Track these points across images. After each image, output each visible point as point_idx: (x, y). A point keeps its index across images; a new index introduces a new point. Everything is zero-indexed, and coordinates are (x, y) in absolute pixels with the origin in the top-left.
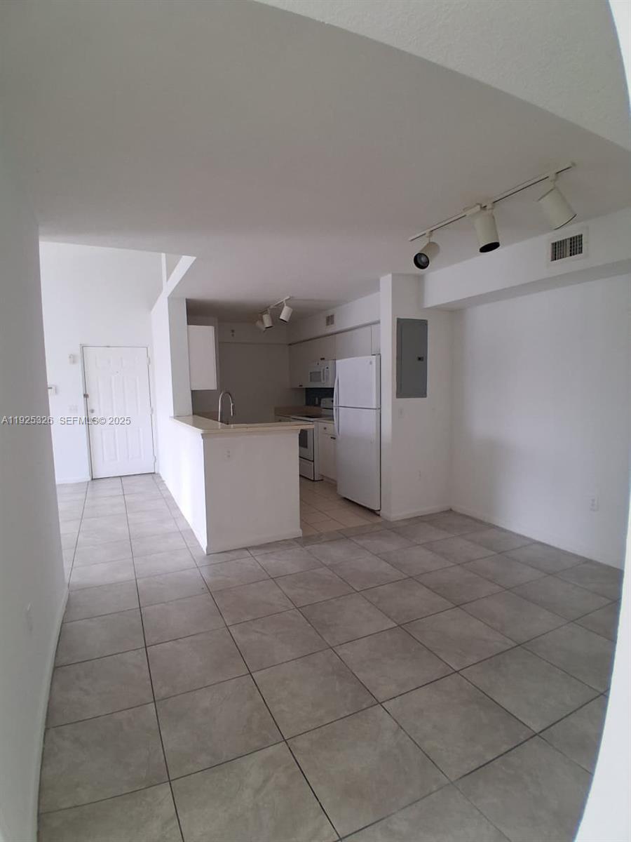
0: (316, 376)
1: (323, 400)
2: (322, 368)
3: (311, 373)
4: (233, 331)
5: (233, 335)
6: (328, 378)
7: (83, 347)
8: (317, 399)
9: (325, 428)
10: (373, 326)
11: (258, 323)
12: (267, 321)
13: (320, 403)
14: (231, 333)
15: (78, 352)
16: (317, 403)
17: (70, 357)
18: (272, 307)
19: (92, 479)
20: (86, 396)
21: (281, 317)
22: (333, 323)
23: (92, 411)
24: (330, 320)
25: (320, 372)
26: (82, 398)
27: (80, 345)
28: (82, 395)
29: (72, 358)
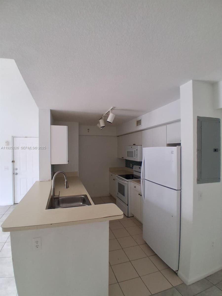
0: (130, 154)
1: (135, 167)
2: (134, 150)
3: (128, 152)
4: (88, 130)
5: (89, 132)
6: (137, 156)
7: (13, 137)
8: (131, 164)
9: (135, 187)
10: (167, 125)
11: (98, 125)
12: (102, 123)
13: (133, 167)
14: (88, 131)
15: (10, 140)
16: (131, 167)
17: (6, 142)
18: (104, 115)
19: (15, 204)
20: (13, 162)
21: (108, 120)
22: (140, 124)
23: (17, 169)
24: (139, 123)
25: (133, 152)
26: (12, 163)
27: (12, 136)
28: (12, 161)
29: (8, 143)
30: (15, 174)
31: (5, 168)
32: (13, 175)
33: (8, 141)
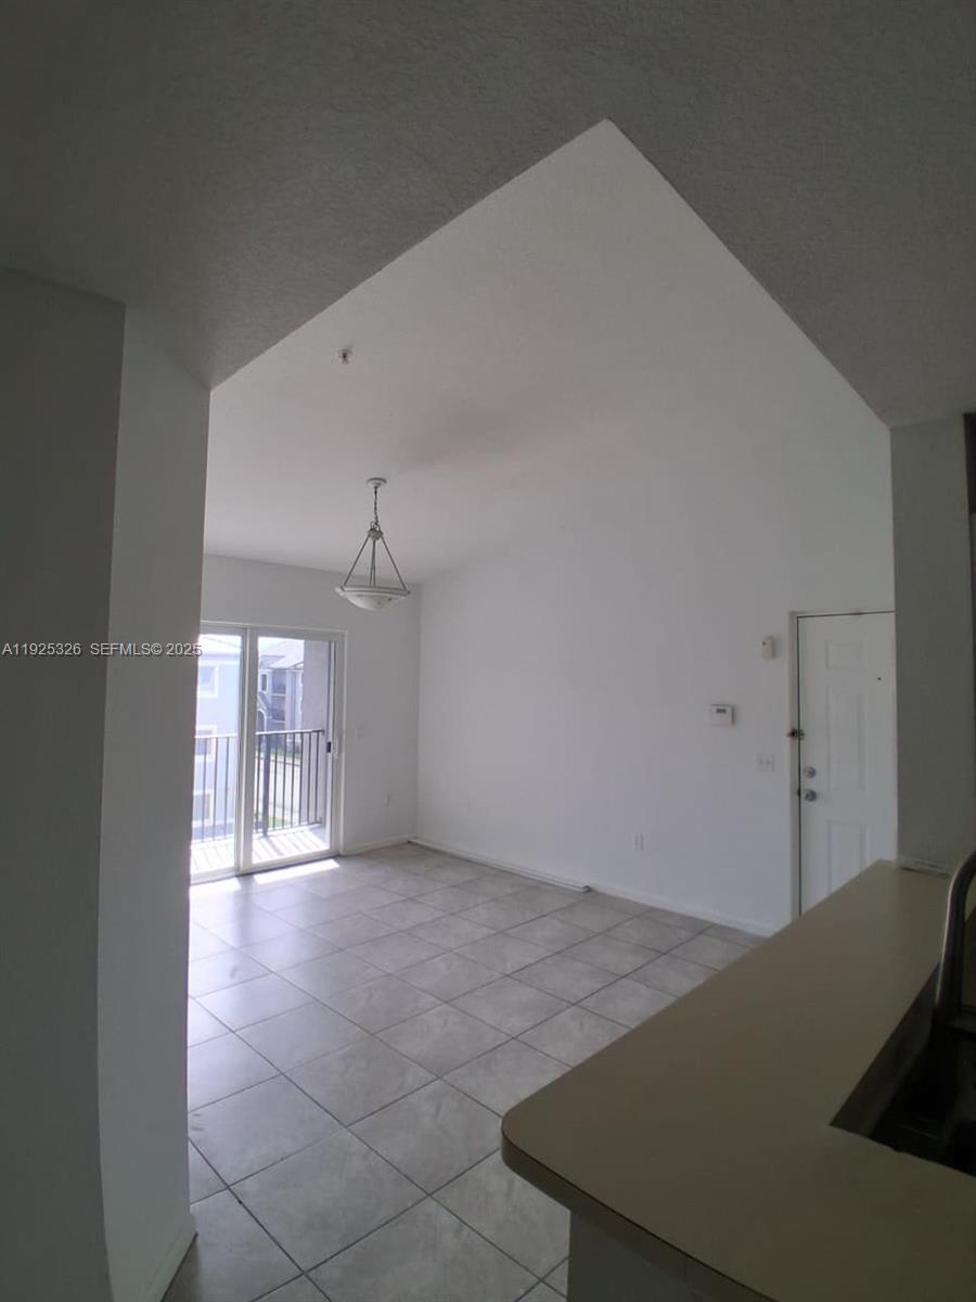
7: (797, 618)
15: (782, 629)
17: (764, 644)
20: (796, 734)
23: (812, 773)
26: (788, 739)
27: (792, 614)
28: (789, 731)
29: (772, 646)
30: (803, 795)
31: (761, 763)
32: (797, 797)
33: (770, 638)
